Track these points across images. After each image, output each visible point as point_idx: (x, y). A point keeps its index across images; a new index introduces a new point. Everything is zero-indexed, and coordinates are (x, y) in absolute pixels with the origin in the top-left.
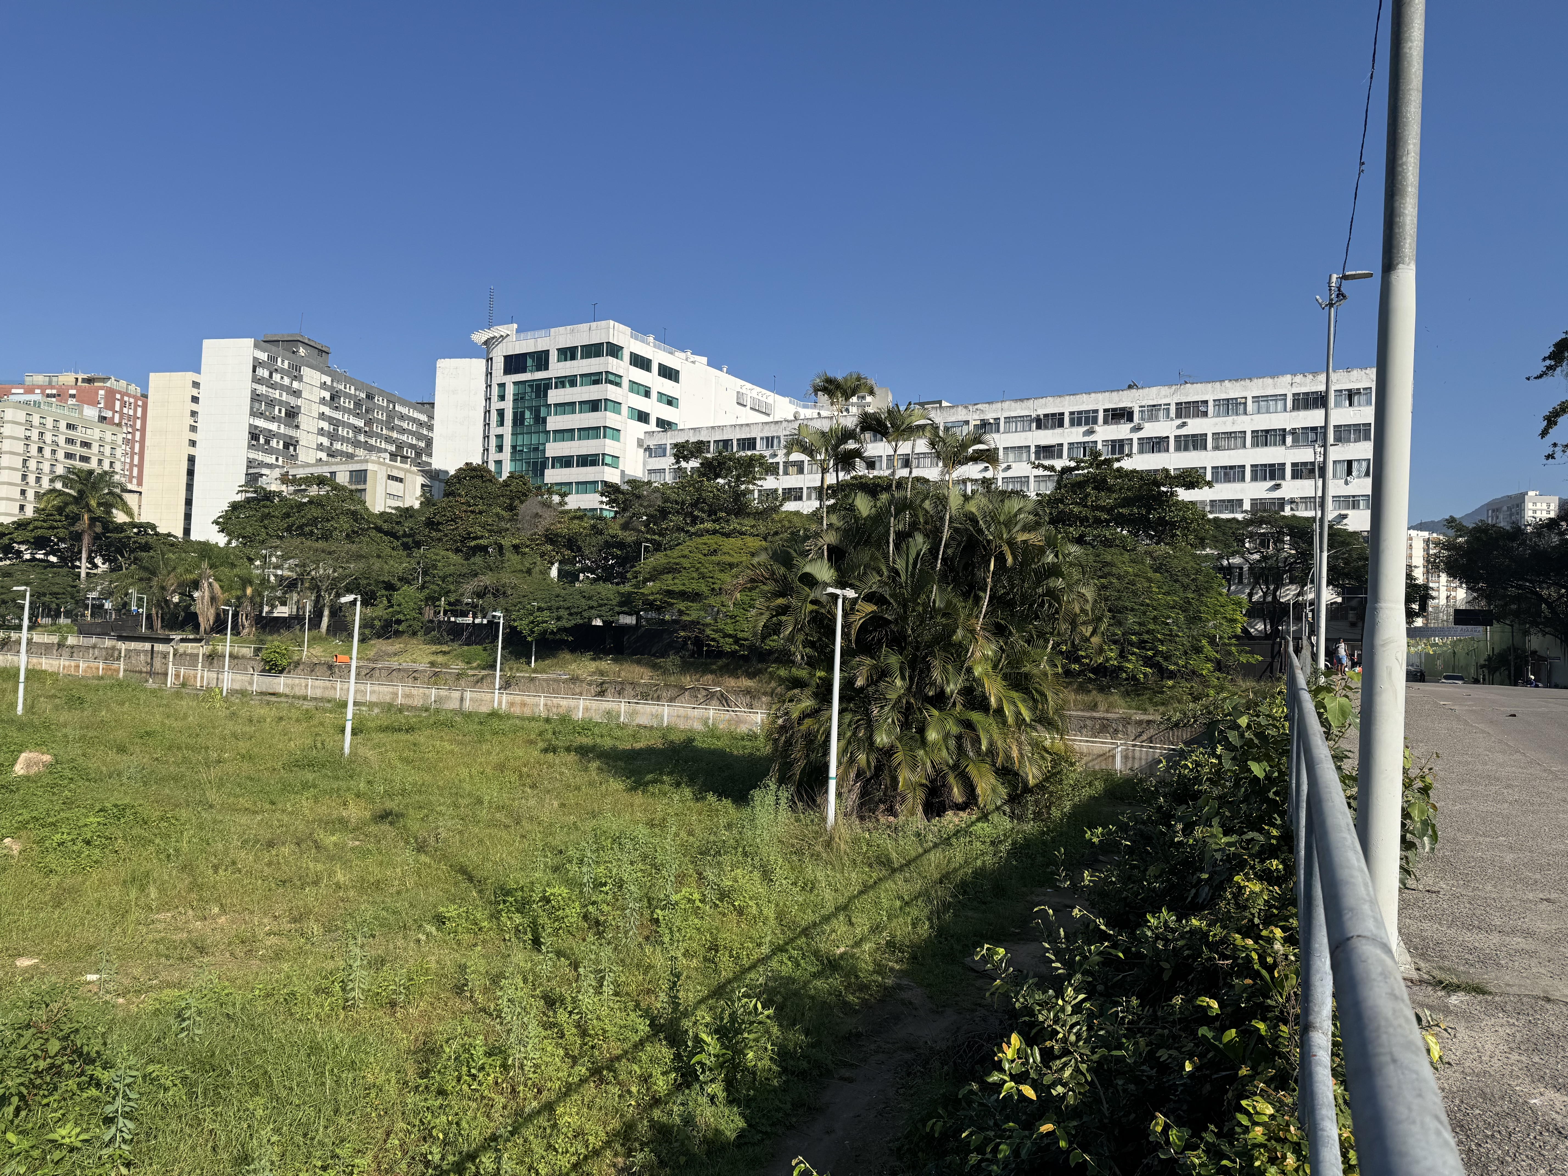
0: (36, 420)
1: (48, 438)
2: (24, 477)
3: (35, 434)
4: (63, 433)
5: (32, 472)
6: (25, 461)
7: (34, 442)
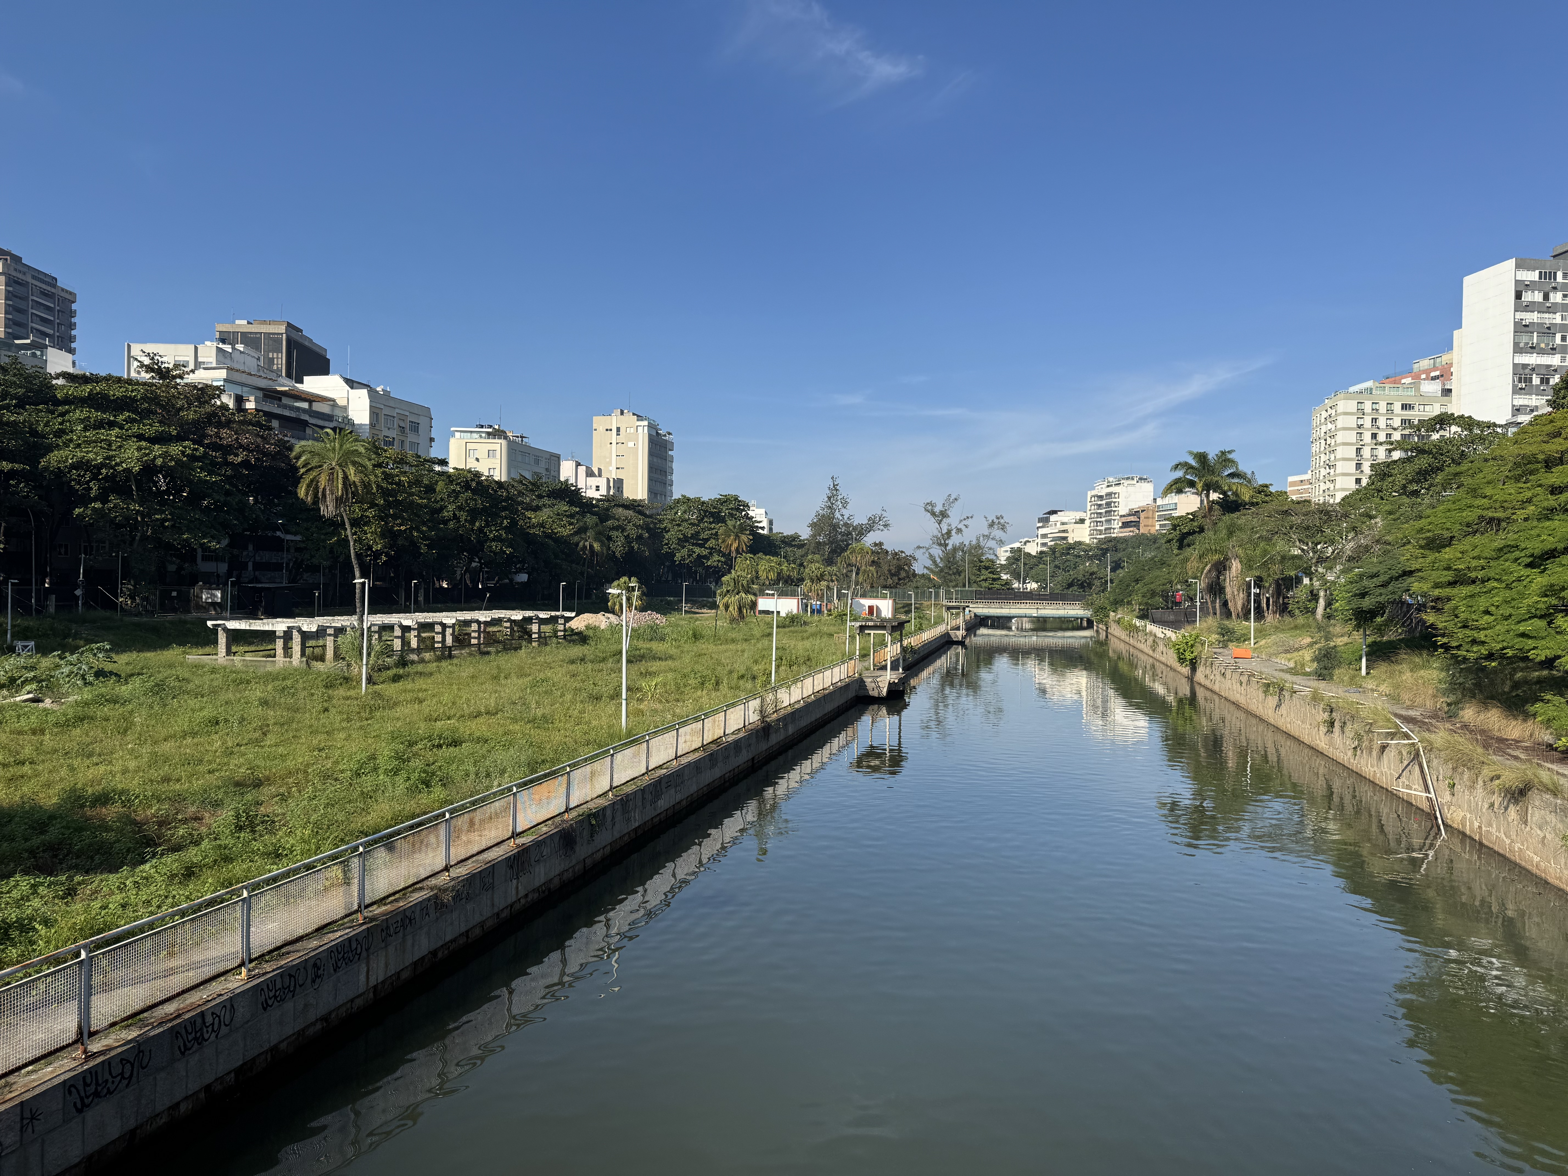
0: (1368, 406)
1: (1382, 423)
2: (1359, 466)
3: (1367, 422)
4: (1398, 415)
5: (1367, 460)
6: (1358, 450)
7: (1368, 430)
